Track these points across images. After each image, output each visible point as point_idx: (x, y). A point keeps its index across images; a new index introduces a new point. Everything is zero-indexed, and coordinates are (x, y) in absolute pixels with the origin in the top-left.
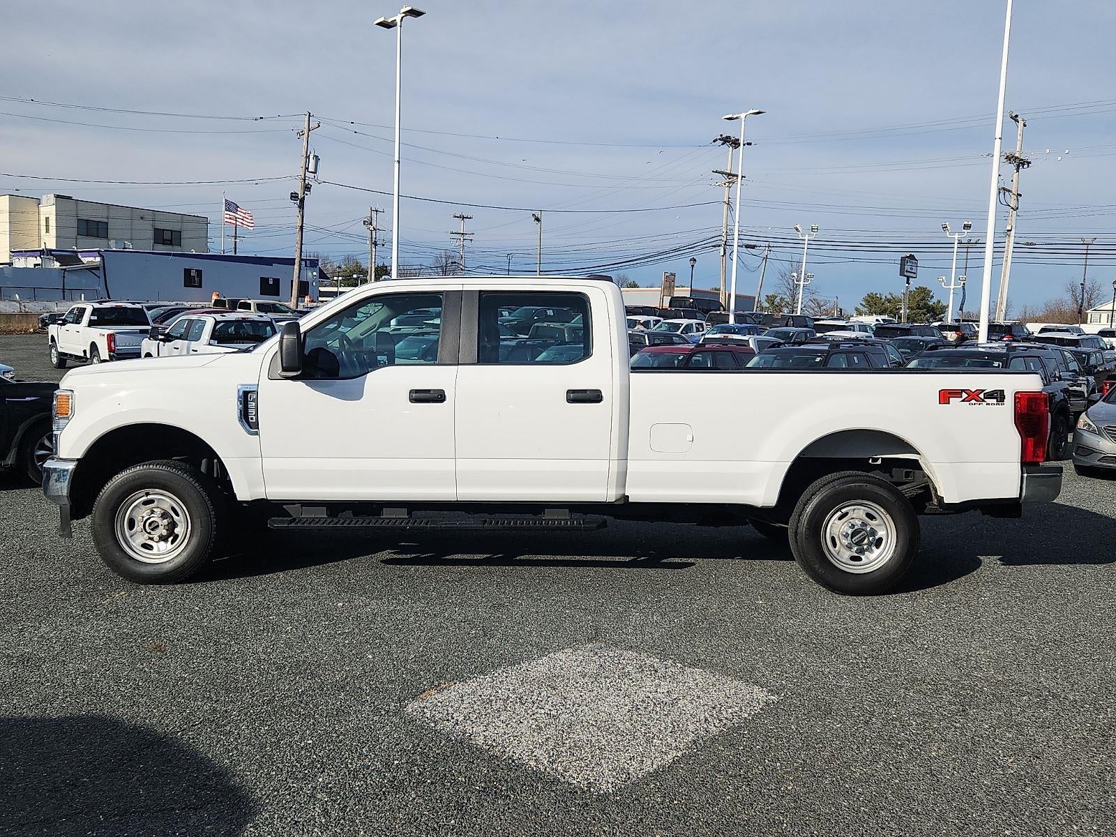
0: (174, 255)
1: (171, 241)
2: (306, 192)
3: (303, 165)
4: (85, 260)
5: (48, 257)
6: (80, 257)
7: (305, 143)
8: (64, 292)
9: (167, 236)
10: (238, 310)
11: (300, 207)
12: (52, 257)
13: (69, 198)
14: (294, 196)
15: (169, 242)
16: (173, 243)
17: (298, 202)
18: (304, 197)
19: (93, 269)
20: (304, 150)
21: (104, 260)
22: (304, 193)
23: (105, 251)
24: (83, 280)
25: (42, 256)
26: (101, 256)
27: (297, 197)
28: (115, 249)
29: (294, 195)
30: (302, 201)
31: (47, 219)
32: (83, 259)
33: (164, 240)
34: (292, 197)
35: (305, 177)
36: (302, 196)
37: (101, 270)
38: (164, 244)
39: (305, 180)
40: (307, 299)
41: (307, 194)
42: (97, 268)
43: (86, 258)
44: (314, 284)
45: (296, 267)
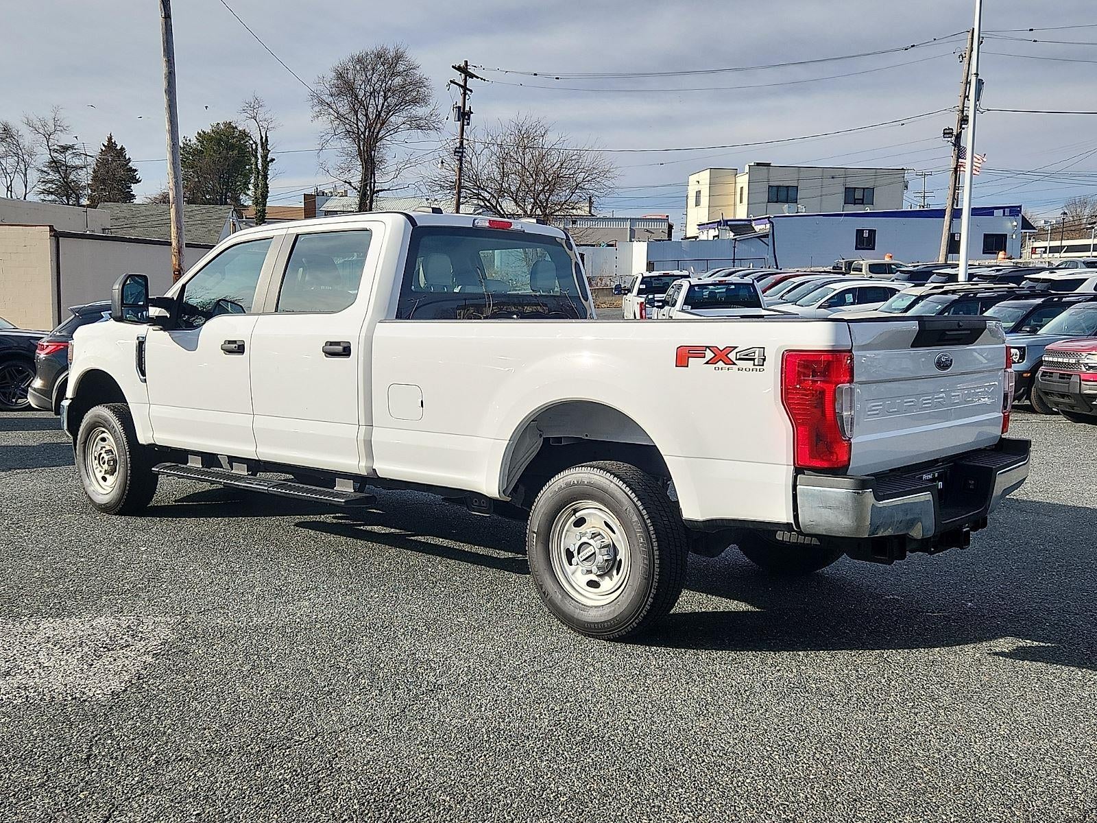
0: (846, 215)
1: (863, 200)
2: (963, 126)
3: (961, 93)
4: (757, 228)
5: (724, 228)
6: (753, 225)
7: (966, 66)
8: (734, 262)
9: (858, 195)
10: (852, 272)
11: (955, 145)
12: (728, 228)
13: (768, 165)
14: (947, 133)
15: (861, 201)
16: (865, 202)
17: (954, 138)
18: (961, 132)
19: (761, 237)
20: (964, 75)
21: (773, 226)
22: (961, 127)
23: (775, 217)
24: (752, 249)
25: (719, 227)
26: (770, 222)
27: (952, 133)
28: (787, 214)
29: (948, 131)
30: (958, 137)
31: (742, 188)
32: (755, 227)
33: (855, 199)
34: (944, 134)
35: (964, 107)
36: (959, 131)
37: (770, 237)
38: (855, 204)
39: (963, 111)
40: (1001, 255)
41: (964, 129)
42: (766, 236)
43: (758, 226)
44: (1014, 236)
45: (947, 217)
